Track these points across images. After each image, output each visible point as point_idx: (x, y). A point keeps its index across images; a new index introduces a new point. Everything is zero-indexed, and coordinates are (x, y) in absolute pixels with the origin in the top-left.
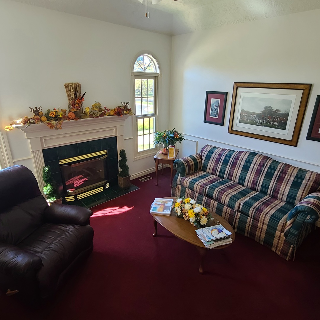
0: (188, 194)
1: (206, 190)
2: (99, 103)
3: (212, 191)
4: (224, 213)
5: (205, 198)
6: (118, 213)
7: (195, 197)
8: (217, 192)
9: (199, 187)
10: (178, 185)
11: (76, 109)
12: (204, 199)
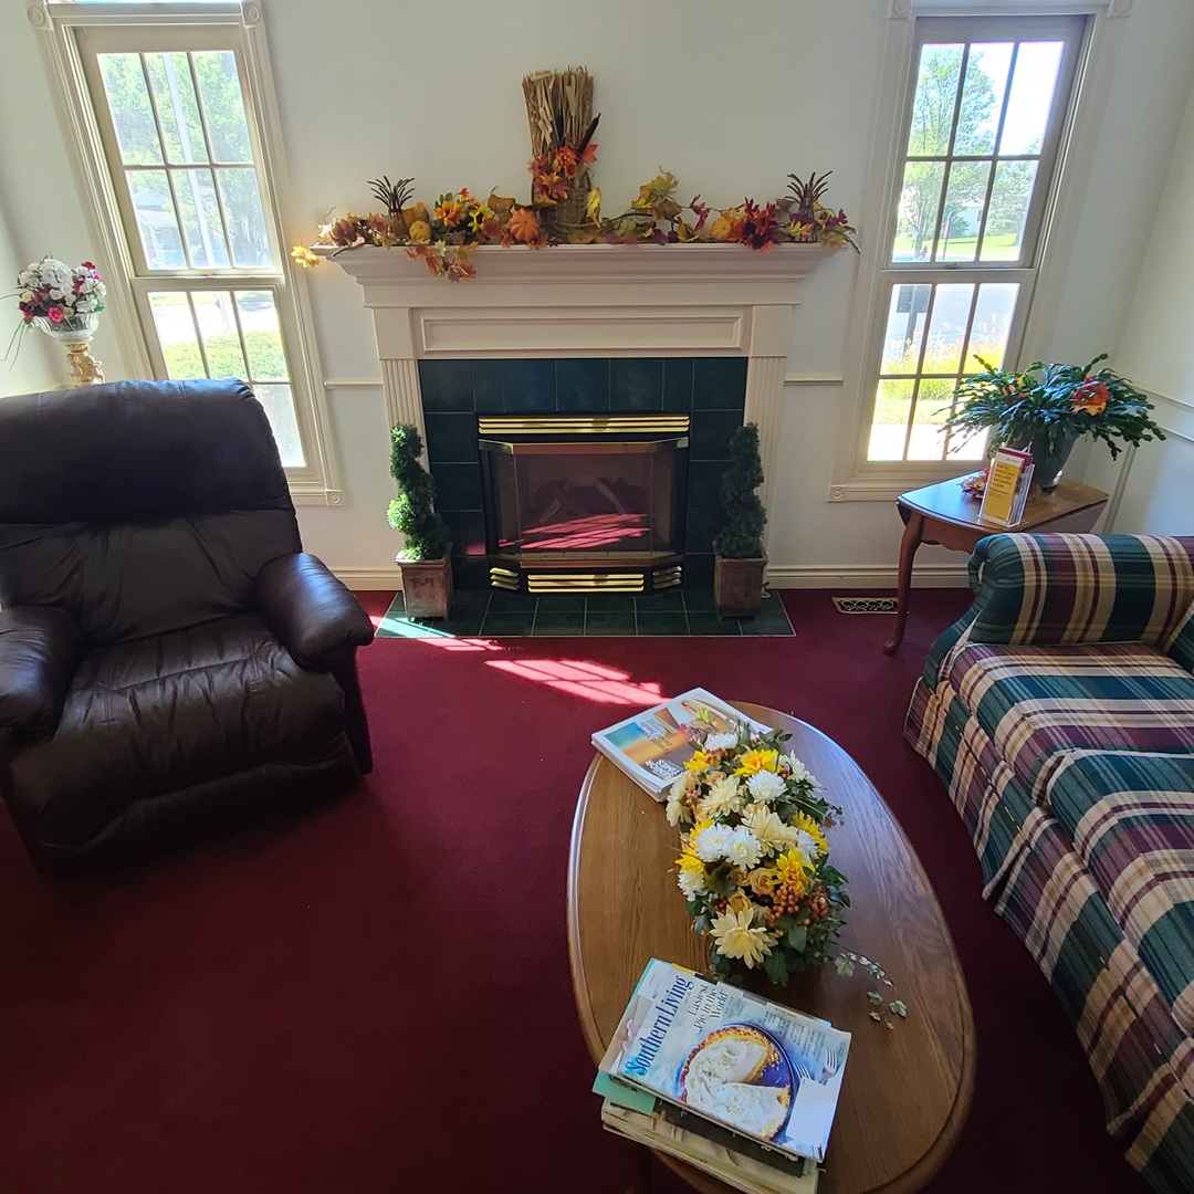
0: (970, 750)
1: (1052, 770)
2: (668, 174)
3: (1080, 795)
4: (1104, 986)
5: (1038, 824)
6: (601, 697)
7: (994, 789)
8: (1105, 818)
9: (1022, 735)
10: (943, 679)
11: (551, 197)
12: (1030, 822)
